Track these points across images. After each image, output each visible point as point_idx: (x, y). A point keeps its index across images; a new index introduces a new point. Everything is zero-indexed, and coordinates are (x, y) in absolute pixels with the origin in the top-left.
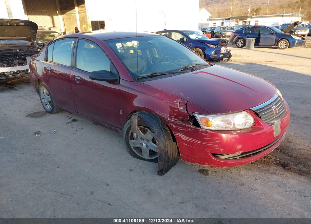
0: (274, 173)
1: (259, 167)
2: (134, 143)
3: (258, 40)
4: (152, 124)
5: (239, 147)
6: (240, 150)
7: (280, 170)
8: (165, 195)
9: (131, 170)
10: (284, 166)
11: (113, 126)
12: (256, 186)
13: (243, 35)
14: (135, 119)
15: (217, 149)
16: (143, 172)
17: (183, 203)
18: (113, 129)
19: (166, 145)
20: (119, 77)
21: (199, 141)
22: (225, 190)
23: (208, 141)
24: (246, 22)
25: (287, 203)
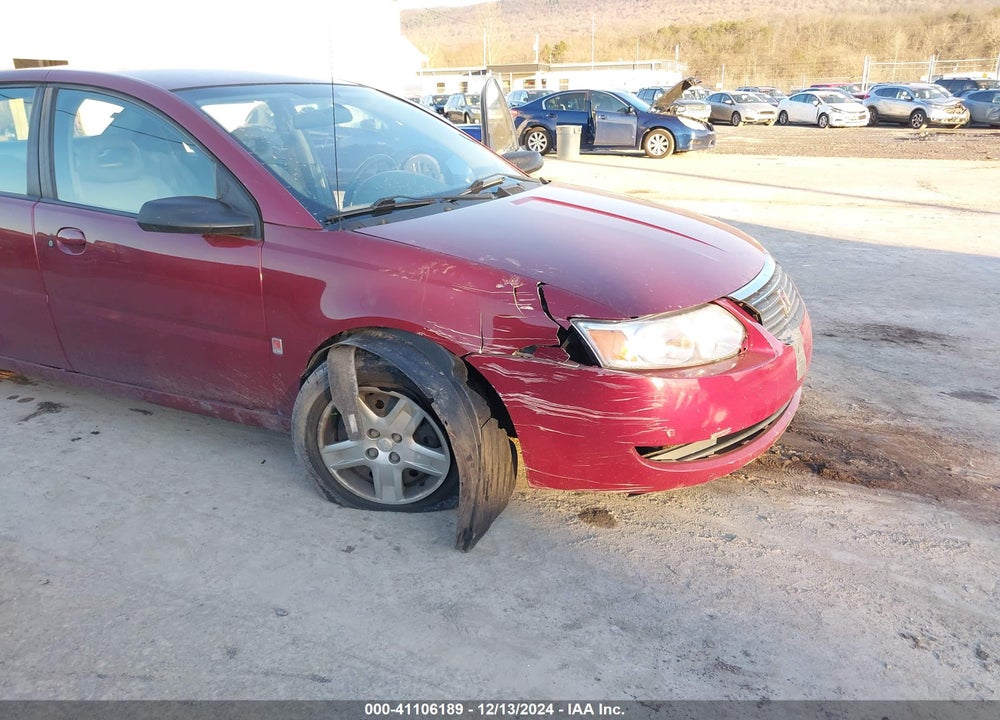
0: (799, 491)
1: (752, 481)
2: (340, 453)
3: (589, 132)
4: (422, 374)
5: (720, 416)
6: (723, 425)
7: (810, 481)
8: (505, 610)
9: (350, 549)
10: (818, 469)
11: (237, 404)
12: (770, 537)
13: (542, 114)
14: (344, 365)
15: (656, 432)
16: (398, 549)
17: (575, 625)
18: (236, 414)
19: (478, 440)
20: (257, 216)
21: (598, 412)
22: (689, 563)
23: (624, 408)
24: (532, 82)
25: (875, 568)
